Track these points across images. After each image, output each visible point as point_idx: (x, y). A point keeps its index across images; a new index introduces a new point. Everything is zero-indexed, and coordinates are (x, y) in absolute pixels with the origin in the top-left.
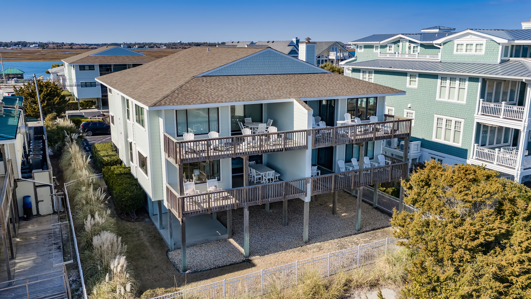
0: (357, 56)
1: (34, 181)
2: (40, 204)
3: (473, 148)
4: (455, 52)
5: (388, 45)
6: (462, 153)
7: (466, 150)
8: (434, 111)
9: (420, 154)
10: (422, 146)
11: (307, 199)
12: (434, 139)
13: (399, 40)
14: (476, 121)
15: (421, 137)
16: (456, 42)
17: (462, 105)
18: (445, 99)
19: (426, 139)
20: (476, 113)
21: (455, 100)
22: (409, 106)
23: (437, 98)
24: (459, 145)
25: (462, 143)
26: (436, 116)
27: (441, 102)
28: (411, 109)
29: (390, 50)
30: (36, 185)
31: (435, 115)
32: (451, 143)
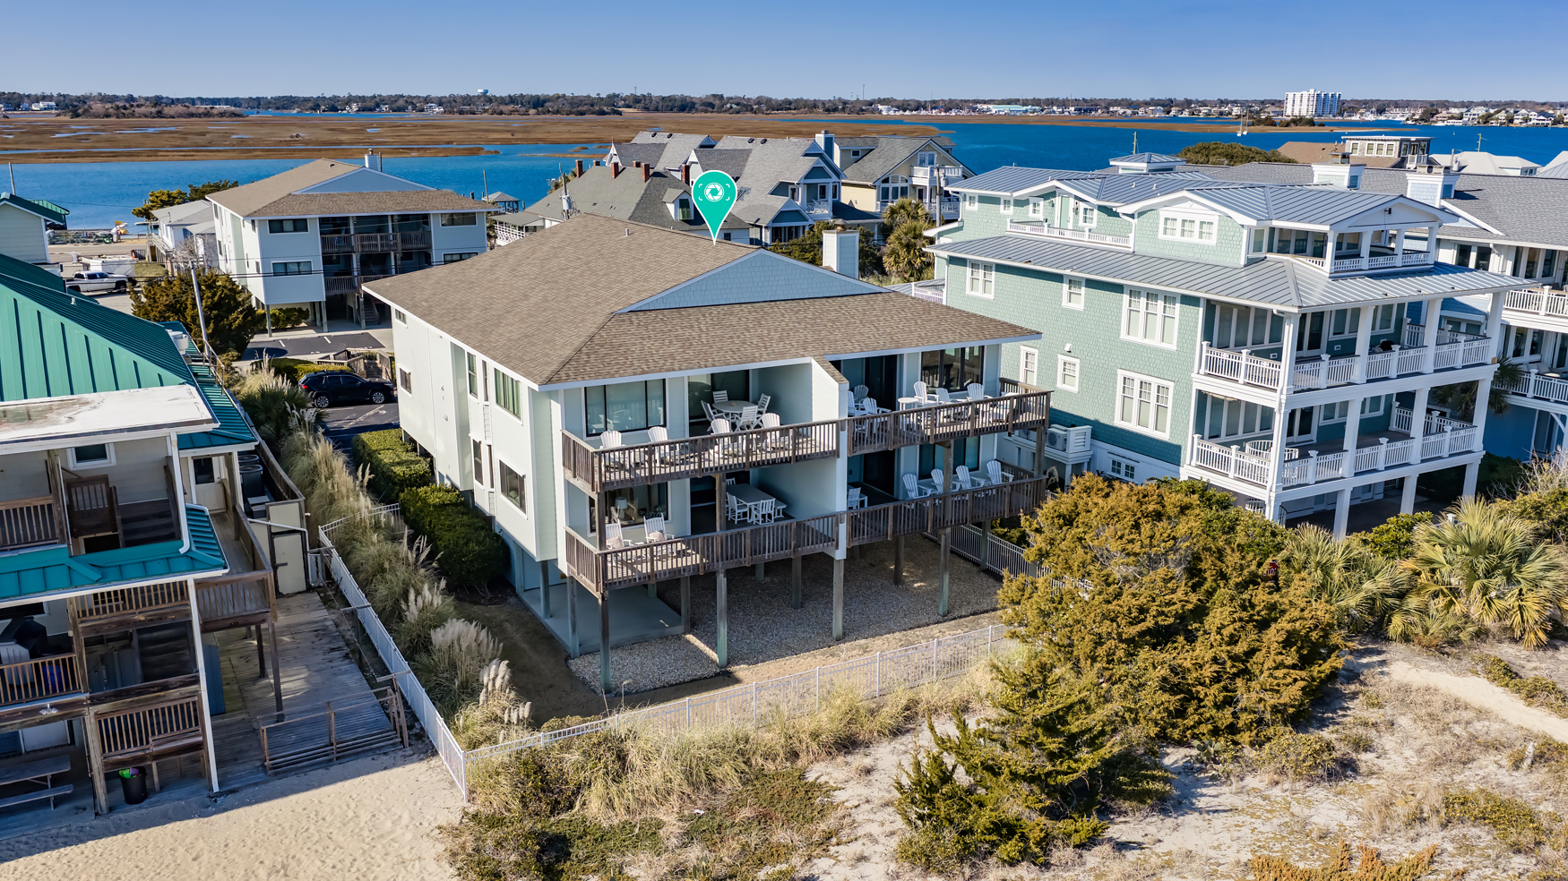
0: (964, 218)
1: (269, 523)
2: (280, 570)
3: (1191, 443)
4: (1161, 235)
5: (1032, 200)
6: (1171, 453)
7: (1178, 448)
8: (1117, 361)
9: (1091, 453)
10: (1094, 436)
11: (840, 554)
12: (1118, 423)
13: (1055, 192)
14: (1196, 386)
15: (1092, 418)
16: (1164, 213)
17: (1169, 352)
18: (1137, 338)
19: (1102, 421)
20: (1196, 371)
21: (1155, 342)
22: (1067, 349)
23: (1123, 336)
24: (1164, 436)
25: (1171, 433)
26: (1121, 374)
27: (1129, 344)
28: (1072, 354)
29: (1034, 211)
30: (273, 530)
31: (1119, 371)
32: (1149, 431)
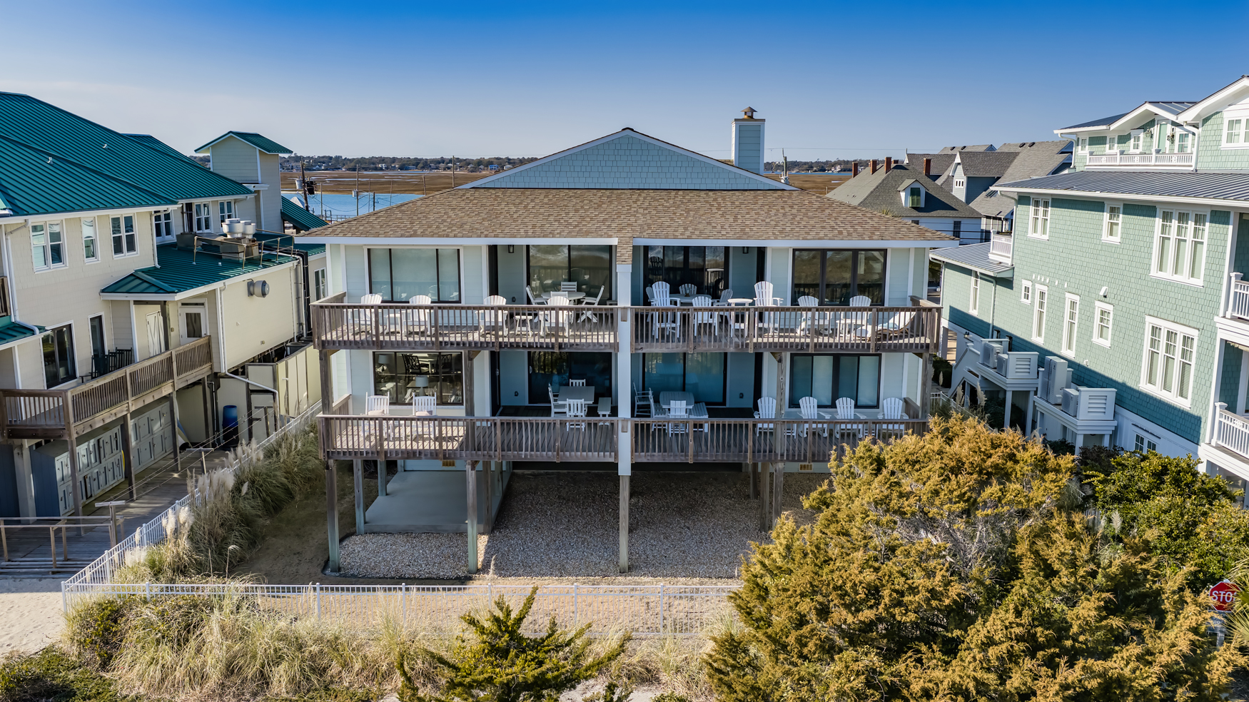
1: (247, 380)
2: (255, 423)
3: (1211, 411)
4: (1224, 144)
5: (1133, 133)
6: (1187, 426)
7: (1198, 419)
8: (1146, 305)
9: (1115, 423)
10: (1119, 401)
11: (625, 470)
12: (1144, 387)
13: (1154, 120)
14: (1222, 335)
15: (1119, 379)
16: (1229, 114)
17: (1196, 290)
18: (1167, 275)
19: (1129, 384)
20: (1221, 314)
21: (1183, 278)
22: (1102, 293)
23: (1154, 272)
24: (1184, 404)
25: (1193, 400)
26: (1150, 321)
27: (1158, 281)
28: (1107, 300)
29: (1135, 147)
30: (251, 388)
31: (1148, 319)
32: (1171, 397)
